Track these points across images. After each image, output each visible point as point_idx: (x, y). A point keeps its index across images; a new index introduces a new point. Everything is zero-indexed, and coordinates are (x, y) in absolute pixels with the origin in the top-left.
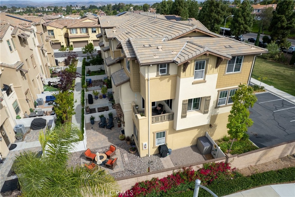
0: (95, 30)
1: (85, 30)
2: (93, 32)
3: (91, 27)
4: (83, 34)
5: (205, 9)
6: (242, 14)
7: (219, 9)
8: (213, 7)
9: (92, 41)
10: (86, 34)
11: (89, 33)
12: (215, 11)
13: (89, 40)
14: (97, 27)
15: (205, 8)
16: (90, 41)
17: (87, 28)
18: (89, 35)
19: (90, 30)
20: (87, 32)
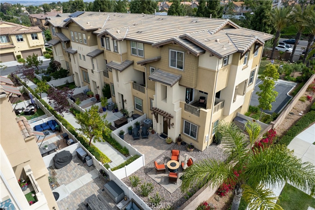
0: (21, 38)
1: (4, 39)
2: (18, 40)
3: (15, 35)
4: (4, 44)
5: (135, 7)
6: (176, 11)
7: (151, 7)
8: (145, 5)
9: (20, 52)
10: (8, 44)
11: (12, 42)
12: (147, 8)
13: (15, 51)
14: (24, 34)
15: (135, 5)
16: (17, 52)
17: (8, 36)
18: (13, 44)
19: (14, 39)
20: (9, 40)
